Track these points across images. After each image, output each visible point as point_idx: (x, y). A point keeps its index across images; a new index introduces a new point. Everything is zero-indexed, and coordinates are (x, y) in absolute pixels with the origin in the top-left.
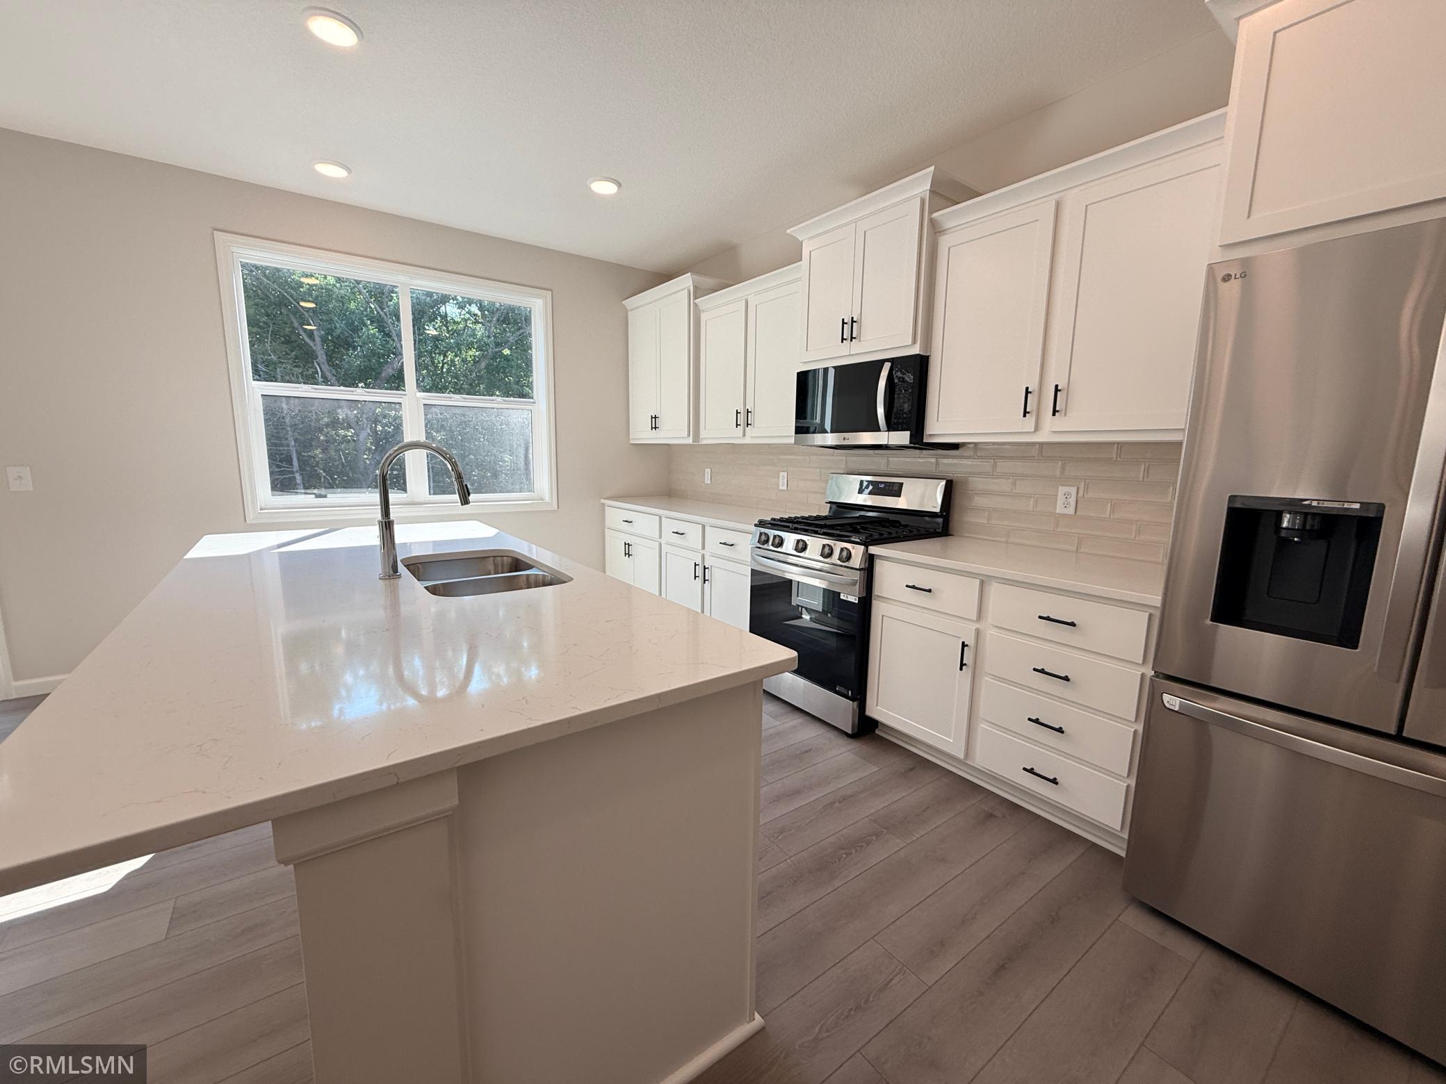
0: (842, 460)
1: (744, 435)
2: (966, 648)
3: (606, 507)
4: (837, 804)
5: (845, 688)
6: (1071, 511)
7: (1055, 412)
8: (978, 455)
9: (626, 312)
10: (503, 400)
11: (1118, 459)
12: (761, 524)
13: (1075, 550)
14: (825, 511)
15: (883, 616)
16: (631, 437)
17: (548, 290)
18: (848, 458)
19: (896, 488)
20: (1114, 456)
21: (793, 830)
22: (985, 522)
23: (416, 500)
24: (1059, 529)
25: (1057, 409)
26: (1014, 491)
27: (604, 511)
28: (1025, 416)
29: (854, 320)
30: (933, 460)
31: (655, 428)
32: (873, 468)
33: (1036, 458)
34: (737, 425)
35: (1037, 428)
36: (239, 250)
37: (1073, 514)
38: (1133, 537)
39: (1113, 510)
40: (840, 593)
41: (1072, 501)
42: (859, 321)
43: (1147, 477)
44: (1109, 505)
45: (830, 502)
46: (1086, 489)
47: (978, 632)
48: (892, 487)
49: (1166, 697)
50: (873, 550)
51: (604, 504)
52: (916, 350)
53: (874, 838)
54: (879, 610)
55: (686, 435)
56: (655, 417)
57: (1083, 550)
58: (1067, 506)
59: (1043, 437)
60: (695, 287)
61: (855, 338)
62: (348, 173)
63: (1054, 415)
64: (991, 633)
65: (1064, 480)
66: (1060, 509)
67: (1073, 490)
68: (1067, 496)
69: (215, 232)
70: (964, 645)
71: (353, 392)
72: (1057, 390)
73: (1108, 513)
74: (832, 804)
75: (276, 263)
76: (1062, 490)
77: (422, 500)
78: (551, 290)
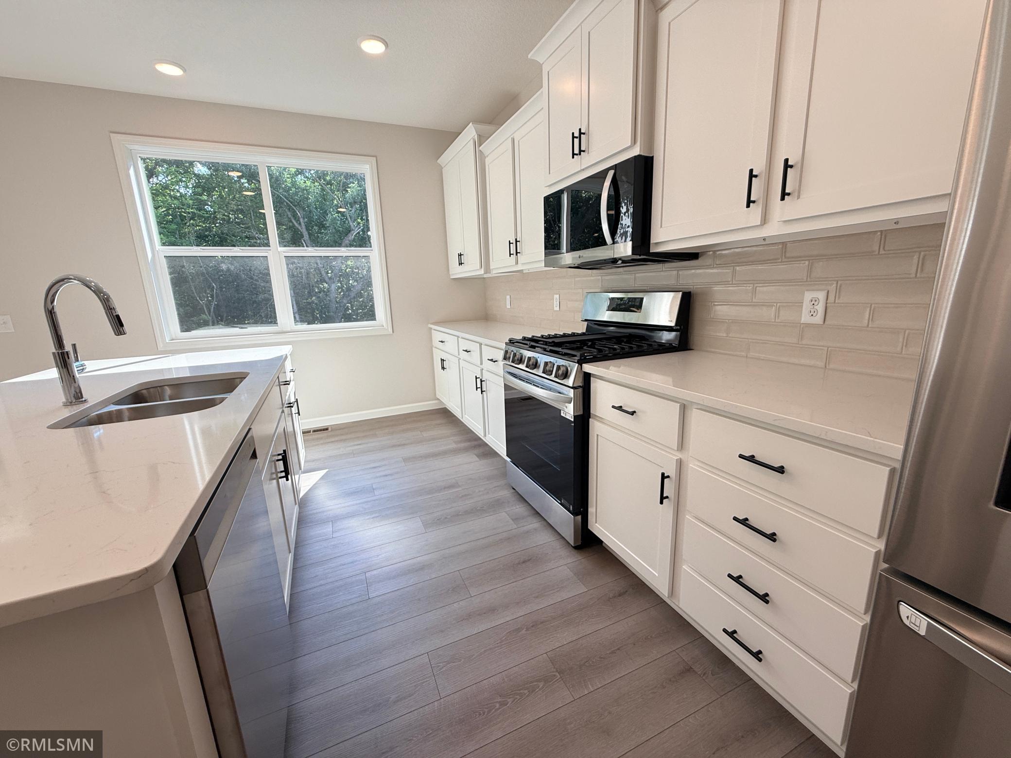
0: (599, 279)
1: (517, 263)
2: (666, 480)
3: (433, 331)
4: (524, 632)
5: (568, 502)
6: (818, 319)
7: (784, 195)
8: (717, 263)
9: (440, 169)
10: (347, 250)
11: (882, 252)
12: (512, 342)
13: (824, 367)
14: (581, 328)
15: (597, 435)
16: (450, 273)
17: (373, 156)
18: (603, 278)
19: (638, 304)
20: (876, 248)
21: (463, 660)
22: (725, 335)
23: (285, 330)
24: (804, 342)
25: (787, 191)
26: (754, 300)
27: (431, 334)
28: (748, 206)
29: (582, 131)
30: (675, 273)
31: (461, 264)
32: (624, 286)
33: (780, 261)
34: (510, 254)
35: (765, 221)
36: (136, 147)
37: (822, 323)
38: (899, 349)
39: (872, 318)
40: (560, 410)
41: (820, 308)
42: (587, 132)
43: (922, 270)
44: (868, 309)
45: (586, 320)
46: (839, 291)
47: (680, 464)
48: (635, 302)
49: (905, 610)
50: (588, 368)
51: (431, 328)
52: (636, 152)
53: (541, 684)
54: (596, 428)
55: (479, 268)
56: (461, 255)
57: (832, 366)
58: (815, 314)
59: (774, 230)
60: (479, 136)
61: (584, 151)
62: (184, 72)
63: (783, 199)
64: (692, 466)
65: (811, 282)
66: (805, 318)
67: (821, 296)
68: (814, 302)
69: (111, 134)
70: (664, 477)
71: (231, 250)
72: (787, 166)
73: (866, 321)
74: (518, 630)
75: (175, 156)
76: (808, 296)
77: (289, 329)
78: (376, 157)
